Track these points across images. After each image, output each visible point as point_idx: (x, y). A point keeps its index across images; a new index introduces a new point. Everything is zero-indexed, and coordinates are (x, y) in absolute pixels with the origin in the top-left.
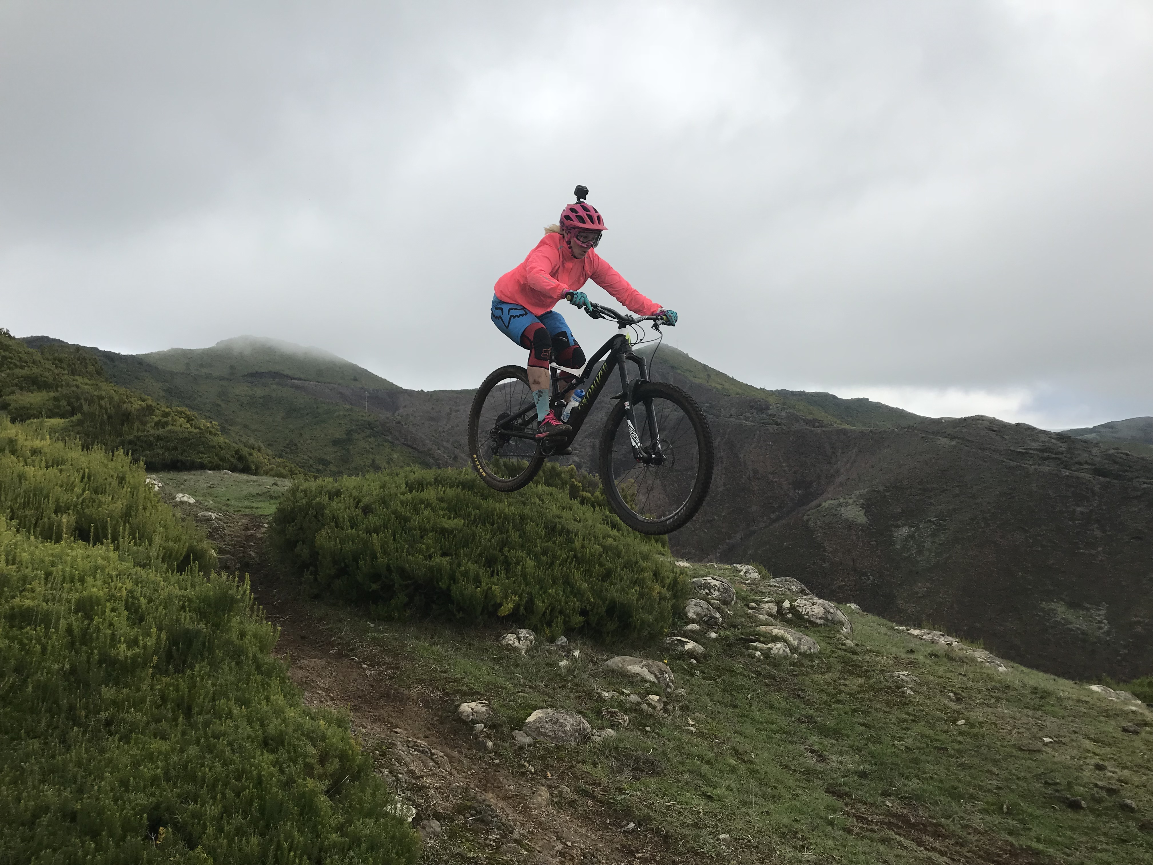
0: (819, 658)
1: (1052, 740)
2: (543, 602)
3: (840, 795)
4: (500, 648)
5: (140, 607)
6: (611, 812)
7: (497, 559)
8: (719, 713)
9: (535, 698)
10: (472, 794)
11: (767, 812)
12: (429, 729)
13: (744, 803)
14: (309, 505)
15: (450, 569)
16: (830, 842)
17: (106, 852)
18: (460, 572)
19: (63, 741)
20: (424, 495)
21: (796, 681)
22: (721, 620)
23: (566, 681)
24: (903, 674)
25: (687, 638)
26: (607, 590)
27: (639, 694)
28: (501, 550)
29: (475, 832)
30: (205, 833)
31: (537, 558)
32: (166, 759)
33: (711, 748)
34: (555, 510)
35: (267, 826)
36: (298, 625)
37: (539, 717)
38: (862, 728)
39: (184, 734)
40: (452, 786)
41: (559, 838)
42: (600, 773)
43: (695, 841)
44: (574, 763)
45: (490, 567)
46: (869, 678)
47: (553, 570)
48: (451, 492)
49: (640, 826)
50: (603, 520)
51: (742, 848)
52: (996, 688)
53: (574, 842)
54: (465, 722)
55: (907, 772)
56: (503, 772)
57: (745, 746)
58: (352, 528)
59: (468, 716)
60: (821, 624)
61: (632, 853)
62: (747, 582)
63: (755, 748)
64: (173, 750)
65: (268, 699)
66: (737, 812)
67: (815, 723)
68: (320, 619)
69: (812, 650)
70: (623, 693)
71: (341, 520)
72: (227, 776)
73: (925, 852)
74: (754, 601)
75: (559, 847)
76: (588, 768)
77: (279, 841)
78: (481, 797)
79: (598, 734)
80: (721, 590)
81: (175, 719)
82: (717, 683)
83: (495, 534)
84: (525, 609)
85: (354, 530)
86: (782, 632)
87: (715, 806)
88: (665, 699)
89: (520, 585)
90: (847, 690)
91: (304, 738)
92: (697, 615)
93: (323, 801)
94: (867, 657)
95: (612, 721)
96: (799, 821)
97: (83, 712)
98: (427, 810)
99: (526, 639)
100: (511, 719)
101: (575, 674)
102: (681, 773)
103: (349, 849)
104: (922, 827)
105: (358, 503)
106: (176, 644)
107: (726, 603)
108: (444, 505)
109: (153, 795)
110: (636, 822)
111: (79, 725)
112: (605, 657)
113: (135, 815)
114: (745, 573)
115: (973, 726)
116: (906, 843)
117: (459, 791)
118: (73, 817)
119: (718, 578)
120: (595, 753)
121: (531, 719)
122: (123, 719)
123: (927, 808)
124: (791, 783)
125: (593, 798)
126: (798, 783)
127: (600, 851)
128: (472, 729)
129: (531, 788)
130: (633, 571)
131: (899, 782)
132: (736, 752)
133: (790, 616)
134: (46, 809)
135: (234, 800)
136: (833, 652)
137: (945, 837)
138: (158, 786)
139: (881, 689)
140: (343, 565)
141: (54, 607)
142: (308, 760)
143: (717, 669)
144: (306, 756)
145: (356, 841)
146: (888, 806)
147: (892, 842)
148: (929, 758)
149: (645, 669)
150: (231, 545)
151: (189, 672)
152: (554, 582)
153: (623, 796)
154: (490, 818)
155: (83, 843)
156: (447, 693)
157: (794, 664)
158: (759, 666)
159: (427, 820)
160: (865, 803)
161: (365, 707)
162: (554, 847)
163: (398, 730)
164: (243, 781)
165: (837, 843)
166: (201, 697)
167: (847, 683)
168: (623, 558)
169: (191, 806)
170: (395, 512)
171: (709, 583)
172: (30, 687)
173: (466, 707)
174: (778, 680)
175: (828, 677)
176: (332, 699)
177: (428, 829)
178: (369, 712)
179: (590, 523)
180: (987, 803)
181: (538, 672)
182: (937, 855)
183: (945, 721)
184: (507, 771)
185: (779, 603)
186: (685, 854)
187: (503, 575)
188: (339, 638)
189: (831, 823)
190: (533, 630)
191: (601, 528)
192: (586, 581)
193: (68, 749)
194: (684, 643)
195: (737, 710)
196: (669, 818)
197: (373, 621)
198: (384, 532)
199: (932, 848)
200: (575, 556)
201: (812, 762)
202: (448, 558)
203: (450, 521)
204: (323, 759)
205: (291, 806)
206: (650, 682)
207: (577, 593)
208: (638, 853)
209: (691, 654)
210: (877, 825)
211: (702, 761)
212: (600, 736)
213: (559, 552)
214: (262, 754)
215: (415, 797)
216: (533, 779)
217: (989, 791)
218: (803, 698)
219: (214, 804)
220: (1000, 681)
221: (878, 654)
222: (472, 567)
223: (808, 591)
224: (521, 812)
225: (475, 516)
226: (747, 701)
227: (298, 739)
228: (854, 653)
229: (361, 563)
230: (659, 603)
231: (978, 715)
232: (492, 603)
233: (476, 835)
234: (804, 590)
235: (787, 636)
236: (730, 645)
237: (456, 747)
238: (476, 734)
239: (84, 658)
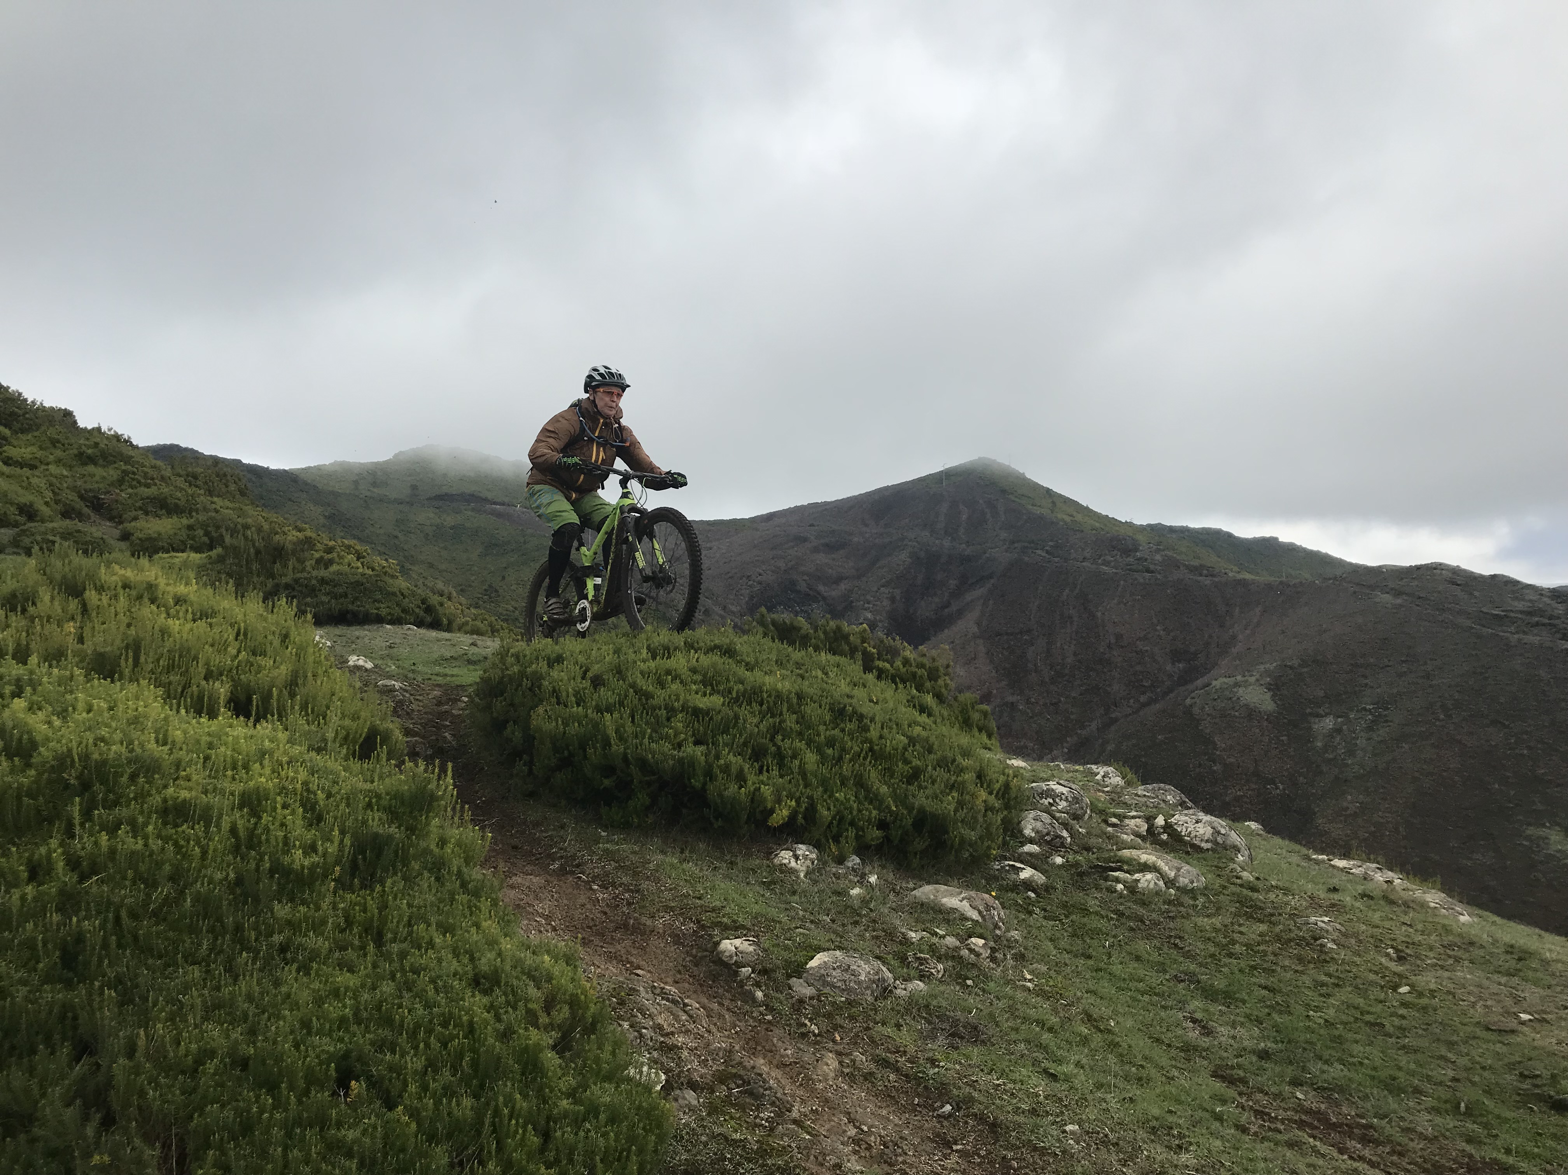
0: (1205, 895)
1: (1531, 1017)
2: (829, 809)
3: (1231, 1081)
4: (772, 869)
5: (317, 802)
6: (920, 1089)
7: (766, 750)
8: (1066, 965)
9: (819, 936)
10: (738, 1059)
11: (1131, 1098)
12: (679, 972)
13: (1099, 1086)
14: (522, 674)
15: (706, 762)
16: (1218, 1143)
17: (286, 1110)
18: (718, 766)
19: (229, 969)
20: (671, 663)
21: (1172, 925)
22: (1069, 839)
23: (859, 915)
24: (1322, 921)
25: (1022, 862)
26: (914, 796)
27: (957, 936)
28: (772, 739)
29: (742, 1108)
30: (406, 1091)
31: (819, 751)
32: (355, 997)
33: (1055, 1011)
34: (845, 687)
35: (482, 1086)
36: (508, 831)
37: (825, 962)
38: (1265, 992)
39: (375, 966)
40: (712, 1047)
41: (851, 1121)
42: (905, 1038)
43: (1032, 1131)
44: (871, 1024)
45: (757, 761)
46: (1274, 924)
47: (841, 767)
48: (706, 660)
49: (959, 1109)
50: (908, 701)
51: (1096, 1144)
52: (1455, 945)
53: (872, 1126)
54: (726, 965)
55: (1326, 1054)
56: (777, 1031)
57: (1101, 1010)
58: (578, 705)
59: (731, 957)
60: (1208, 849)
61: (948, 1145)
62: (1106, 789)
63: (1116, 1012)
64: (363, 986)
65: (477, 925)
66: (1090, 1097)
67: (1199, 982)
68: (537, 824)
69: (1195, 884)
70: (936, 934)
71: (564, 694)
72: (431, 1021)
73: (1349, 1162)
74: (1115, 815)
75: (852, 1132)
76: (889, 1031)
77: (497, 1106)
78: (749, 1063)
79: (903, 986)
80: (1070, 799)
81: (363, 948)
82: (1063, 924)
83: (764, 717)
84: (805, 818)
85: (580, 708)
86: (1154, 858)
87: (1060, 1088)
88: (992, 944)
89: (797, 785)
90: (1242, 939)
91: (524, 978)
92: (1037, 832)
93: (551, 1059)
94: (1272, 896)
95: (921, 971)
96: (1175, 1113)
97: (253, 935)
98: (679, 1076)
99: (806, 857)
100: (788, 963)
101: (872, 906)
102: (1015, 1042)
103: (584, 1121)
104: (1347, 1129)
105: (585, 673)
106: (363, 853)
107: (1076, 817)
108: (699, 677)
109: (341, 1040)
110: (954, 1104)
111: (249, 950)
112: (911, 885)
113: (321, 1064)
114: (1104, 777)
115: (1421, 995)
116: (1323, 1148)
117: (721, 1054)
118: (244, 1064)
119: (1066, 783)
120: (899, 1012)
121: (813, 964)
122: (300, 945)
123: (1353, 1103)
124: (1164, 1061)
125: (897, 1070)
126: (1174, 1063)
127: (906, 1140)
128: (736, 973)
129: (814, 1053)
130: (949, 771)
131: (1315, 1067)
132: (1089, 1018)
133: (1164, 837)
134: (211, 1054)
135: (440, 1052)
136: (1225, 887)
137: (1377, 1143)
138: (347, 1030)
139: (1290, 940)
140: (566, 753)
141: (214, 800)
142: (530, 1006)
143: (1065, 905)
144: (527, 1000)
145: (593, 1110)
146: (1300, 1099)
147: (1304, 1147)
148: (1358, 1037)
149: (965, 903)
150: (421, 724)
151: (378, 888)
152: (843, 783)
153: (937, 1069)
154: (761, 1090)
155: (258, 1097)
156: (703, 925)
157: (1170, 902)
158: (1121, 904)
159: (680, 1089)
160: (1267, 1094)
161: (597, 941)
162: (845, 1131)
163: (639, 972)
164: (451, 1027)
165: (1227, 1145)
166: (395, 921)
167: (1242, 929)
168: (936, 753)
169: (388, 1057)
170: (633, 686)
171: (1053, 790)
172: (189, 900)
173: (728, 945)
174: (1147, 923)
175: (1217, 921)
176: (554, 929)
177: (680, 1101)
178: (602, 947)
179: (891, 705)
180: (1439, 1099)
181: (821, 902)
182: (1366, 1166)
183: (1382, 987)
184: (783, 1031)
185: (1150, 819)
186: (1020, 1148)
187: (775, 773)
188: (561, 849)
189: (1219, 1118)
190: (815, 846)
191: (907, 713)
192: (886, 783)
193: (236, 979)
194: (1018, 870)
195: (1091, 962)
196: (998, 1101)
197: (605, 828)
198: (620, 712)
199: (1359, 1156)
200: (871, 749)
201: (1193, 1034)
202: (702, 748)
203: (705, 699)
204: (549, 1005)
205: (511, 1062)
206: (973, 920)
207: (874, 799)
208: (956, 1144)
209: (1028, 885)
210: (1283, 1123)
211: (1042, 1028)
212: (905, 989)
213: (849, 743)
214: (473, 996)
215: (664, 1060)
216: (817, 1043)
217: (1441, 1083)
218: (1182, 948)
219: (415, 1055)
220: (1460, 935)
221: (1287, 891)
222: (735, 760)
223: (1190, 804)
224: (801, 1085)
225: (737, 692)
226: (1104, 951)
227: (517, 978)
228: (1254, 889)
229: (590, 751)
230: (985, 816)
231: (1428, 980)
232: (761, 808)
233: (744, 1111)
234: (1185, 802)
235: (1161, 864)
236: (1081, 874)
237: (715, 997)
238: (741, 981)
239: (253, 865)
